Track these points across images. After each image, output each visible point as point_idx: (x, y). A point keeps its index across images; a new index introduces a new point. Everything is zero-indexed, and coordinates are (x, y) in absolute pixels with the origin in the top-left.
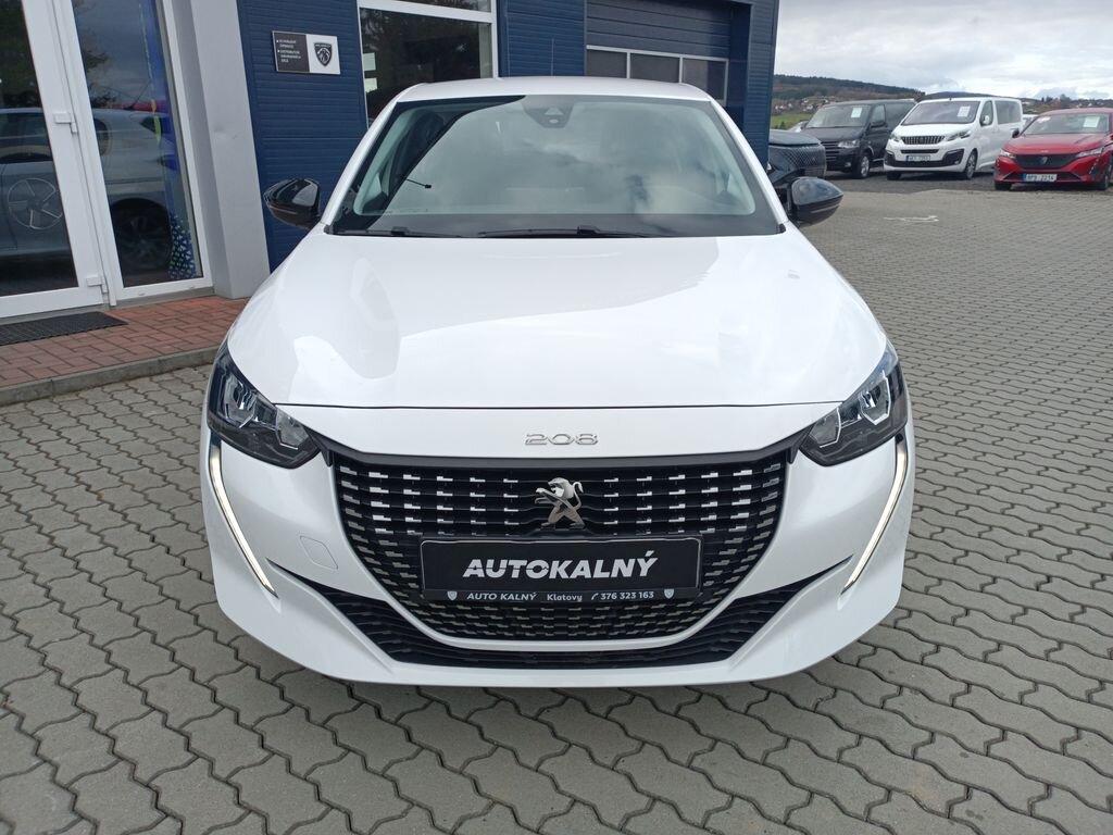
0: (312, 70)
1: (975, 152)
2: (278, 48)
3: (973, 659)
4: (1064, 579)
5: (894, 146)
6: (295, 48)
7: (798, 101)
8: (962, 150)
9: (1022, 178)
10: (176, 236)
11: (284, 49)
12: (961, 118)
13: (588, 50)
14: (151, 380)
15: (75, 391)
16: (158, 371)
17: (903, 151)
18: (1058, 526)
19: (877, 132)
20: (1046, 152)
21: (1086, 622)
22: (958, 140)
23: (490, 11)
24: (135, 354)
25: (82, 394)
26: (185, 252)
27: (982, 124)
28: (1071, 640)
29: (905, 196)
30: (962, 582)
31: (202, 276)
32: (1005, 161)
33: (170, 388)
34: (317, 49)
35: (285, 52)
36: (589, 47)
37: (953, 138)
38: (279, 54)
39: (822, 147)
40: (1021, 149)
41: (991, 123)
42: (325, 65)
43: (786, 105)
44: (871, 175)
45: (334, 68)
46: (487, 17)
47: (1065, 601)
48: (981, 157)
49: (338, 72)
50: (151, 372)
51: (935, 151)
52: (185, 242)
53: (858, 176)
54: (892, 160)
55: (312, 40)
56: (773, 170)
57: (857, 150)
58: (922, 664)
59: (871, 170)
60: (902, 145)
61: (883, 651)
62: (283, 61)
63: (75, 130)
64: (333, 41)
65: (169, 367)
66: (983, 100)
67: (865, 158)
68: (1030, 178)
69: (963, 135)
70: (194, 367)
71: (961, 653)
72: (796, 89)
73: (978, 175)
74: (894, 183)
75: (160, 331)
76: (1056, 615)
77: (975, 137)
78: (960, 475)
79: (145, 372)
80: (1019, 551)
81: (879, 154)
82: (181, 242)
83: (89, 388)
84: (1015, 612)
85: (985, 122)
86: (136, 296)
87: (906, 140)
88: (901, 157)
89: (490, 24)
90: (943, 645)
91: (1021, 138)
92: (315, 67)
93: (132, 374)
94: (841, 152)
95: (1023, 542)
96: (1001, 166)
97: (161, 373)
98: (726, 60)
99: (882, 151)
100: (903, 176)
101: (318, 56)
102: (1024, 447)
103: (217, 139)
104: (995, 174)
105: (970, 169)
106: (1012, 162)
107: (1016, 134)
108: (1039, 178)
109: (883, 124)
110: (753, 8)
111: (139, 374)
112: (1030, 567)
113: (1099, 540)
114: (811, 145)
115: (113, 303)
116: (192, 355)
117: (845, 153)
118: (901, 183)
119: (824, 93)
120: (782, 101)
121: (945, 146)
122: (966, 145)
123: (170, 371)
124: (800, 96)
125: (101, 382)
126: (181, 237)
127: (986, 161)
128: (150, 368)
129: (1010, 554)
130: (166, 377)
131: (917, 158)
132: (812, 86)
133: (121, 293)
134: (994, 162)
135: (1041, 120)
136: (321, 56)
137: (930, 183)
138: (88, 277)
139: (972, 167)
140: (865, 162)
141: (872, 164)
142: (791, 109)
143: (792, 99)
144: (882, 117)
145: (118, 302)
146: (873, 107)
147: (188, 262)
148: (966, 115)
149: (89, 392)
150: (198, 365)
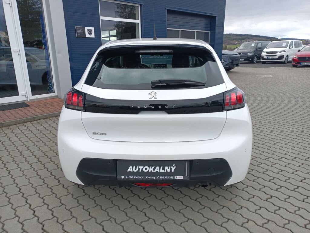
0: (86, 37)
1: (288, 56)
2: (77, 31)
3: (238, 225)
4: (276, 197)
5: (264, 54)
6: (82, 31)
7: (241, 41)
8: (284, 55)
9: (300, 64)
10: (49, 81)
11: (78, 31)
12: (283, 46)
13: (168, 30)
14: (31, 123)
15: (8, 126)
16: (33, 120)
17: (266, 56)
18: (280, 178)
19: (259, 50)
20: (308, 56)
21: (279, 213)
22: (282, 52)
23: (138, 20)
24: (28, 115)
25: (10, 127)
26: (51, 86)
27: (290, 48)
28: (272, 220)
29: (265, 69)
30: (243, 197)
31: (54, 93)
32: (295, 59)
33: (35, 125)
34: (88, 31)
35: (79, 32)
36: (167, 29)
37: (281, 52)
38: (77, 32)
39: (239, 55)
40: (300, 55)
41: (292, 47)
42: (90, 35)
43: (238, 42)
44: (257, 62)
45: (93, 36)
46: (138, 21)
47: (274, 205)
48: (289, 57)
49: (94, 37)
50: (31, 121)
51: (276, 56)
52: (51, 83)
53: (254, 63)
54: (263, 58)
55: (87, 28)
56: (224, 62)
57: (253, 55)
58: (221, 226)
59: (258, 61)
60: (266, 54)
61: (211, 220)
62: (78, 34)
63: (19, 54)
64: (93, 29)
65: (37, 119)
66: (290, 41)
67: (256, 58)
68: (303, 64)
69: (284, 51)
70: (44, 119)
71: (235, 223)
72: (241, 38)
73: (288, 62)
74: (263, 65)
75: (38, 108)
76: (270, 211)
77: (287, 52)
78: (254, 159)
79: (29, 121)
80: (264, 186)
81: (259, 56)
82: (50, 83)
83: (13, 125)
84: (257, 209)
85: (290, 47)
86: (35, 98)
87: (267, 53)
88: (266, 57)
89: (139, 23)
90: (230, 220)
91: (300, 52)
92: (87, 36)
93: (25, 121)
94: (249, 56)
95: (267, 184)
96: (294, 60)
97: (34, 121)
98: (210, 32)
99: (260, 56)
100: (267, 63)
101: (88, 33)
102: (277, 150)
103: (58, 56)
104: (292, 62)
105: (286, 61)
106: (297, 59)
107: (299, 51)
108: (305, 64)
109: (261, 48)
110: (217, 17)
111: (28, 121)
112: (267, 193)
113: (291, 184)
114: (236, 55)
115: (29, 100)
116: (43, 116)
117: (250, 56)
118: (266, 65)
119: (249, 39)
120: (236, 41)
121: (278, 54)
122: (285, 54)
123: (37, 120)
124: (242, 40)
125: (16, 123)
126: (50, 82)
127: (290, 59)
128: (31, 119)
129: (261, 187)
130: (35, 122)
131: (270, 58)
132: (245, 37)
133: (31, 97)
134: (292, 59)
135: (306, 47)
136: (89, 33)
137: (274, 65)
138: (22, 93)
139: (287, 60)
140: (256, 59)
141: (258, 59)
142: (239, 43)
143: (239, 40)
144: (261, 46)
145: (30, 100)
146: (258, 43)
147: (52, 89)
148: (285, 45)
149: (12, 126)
150: (45, 119)
